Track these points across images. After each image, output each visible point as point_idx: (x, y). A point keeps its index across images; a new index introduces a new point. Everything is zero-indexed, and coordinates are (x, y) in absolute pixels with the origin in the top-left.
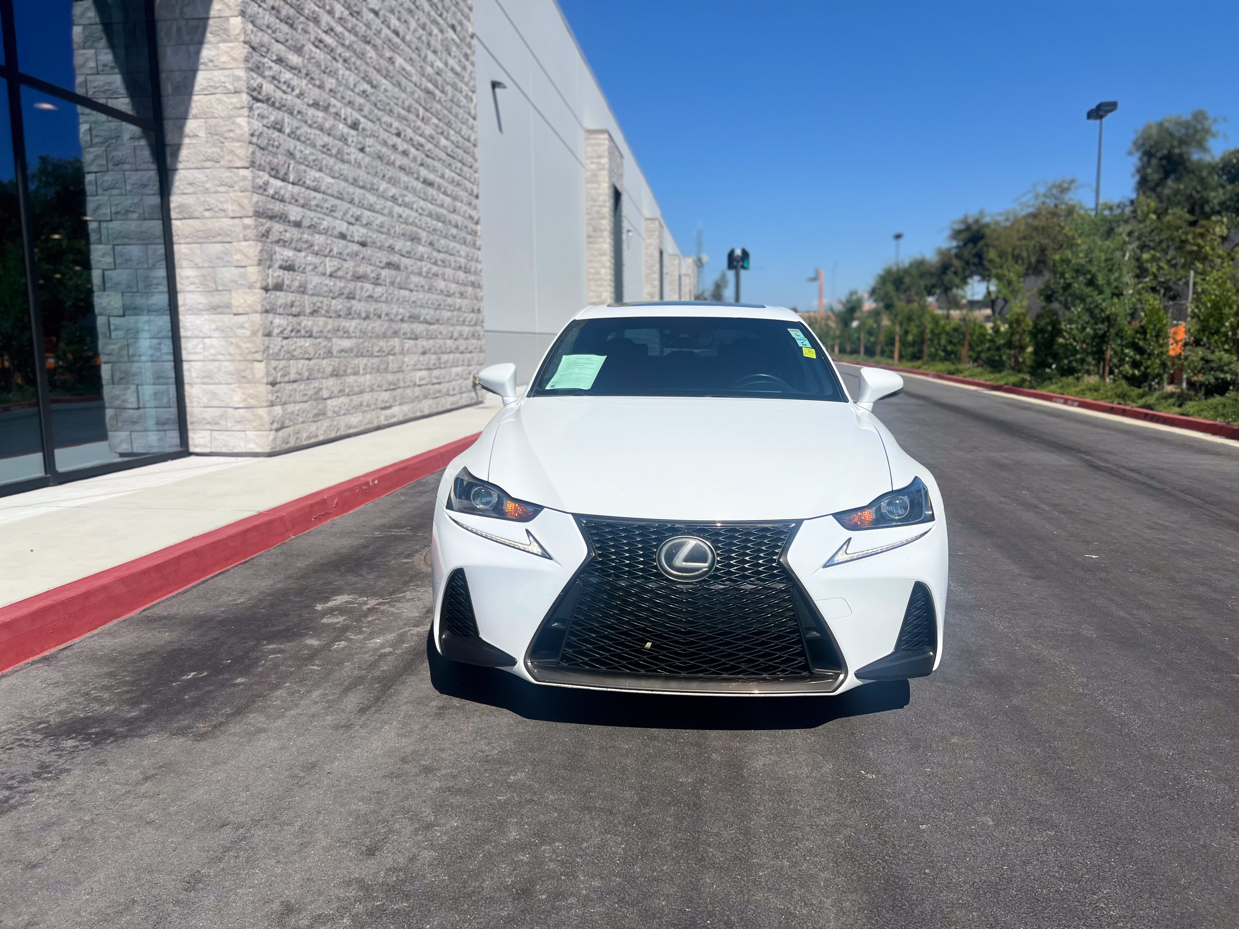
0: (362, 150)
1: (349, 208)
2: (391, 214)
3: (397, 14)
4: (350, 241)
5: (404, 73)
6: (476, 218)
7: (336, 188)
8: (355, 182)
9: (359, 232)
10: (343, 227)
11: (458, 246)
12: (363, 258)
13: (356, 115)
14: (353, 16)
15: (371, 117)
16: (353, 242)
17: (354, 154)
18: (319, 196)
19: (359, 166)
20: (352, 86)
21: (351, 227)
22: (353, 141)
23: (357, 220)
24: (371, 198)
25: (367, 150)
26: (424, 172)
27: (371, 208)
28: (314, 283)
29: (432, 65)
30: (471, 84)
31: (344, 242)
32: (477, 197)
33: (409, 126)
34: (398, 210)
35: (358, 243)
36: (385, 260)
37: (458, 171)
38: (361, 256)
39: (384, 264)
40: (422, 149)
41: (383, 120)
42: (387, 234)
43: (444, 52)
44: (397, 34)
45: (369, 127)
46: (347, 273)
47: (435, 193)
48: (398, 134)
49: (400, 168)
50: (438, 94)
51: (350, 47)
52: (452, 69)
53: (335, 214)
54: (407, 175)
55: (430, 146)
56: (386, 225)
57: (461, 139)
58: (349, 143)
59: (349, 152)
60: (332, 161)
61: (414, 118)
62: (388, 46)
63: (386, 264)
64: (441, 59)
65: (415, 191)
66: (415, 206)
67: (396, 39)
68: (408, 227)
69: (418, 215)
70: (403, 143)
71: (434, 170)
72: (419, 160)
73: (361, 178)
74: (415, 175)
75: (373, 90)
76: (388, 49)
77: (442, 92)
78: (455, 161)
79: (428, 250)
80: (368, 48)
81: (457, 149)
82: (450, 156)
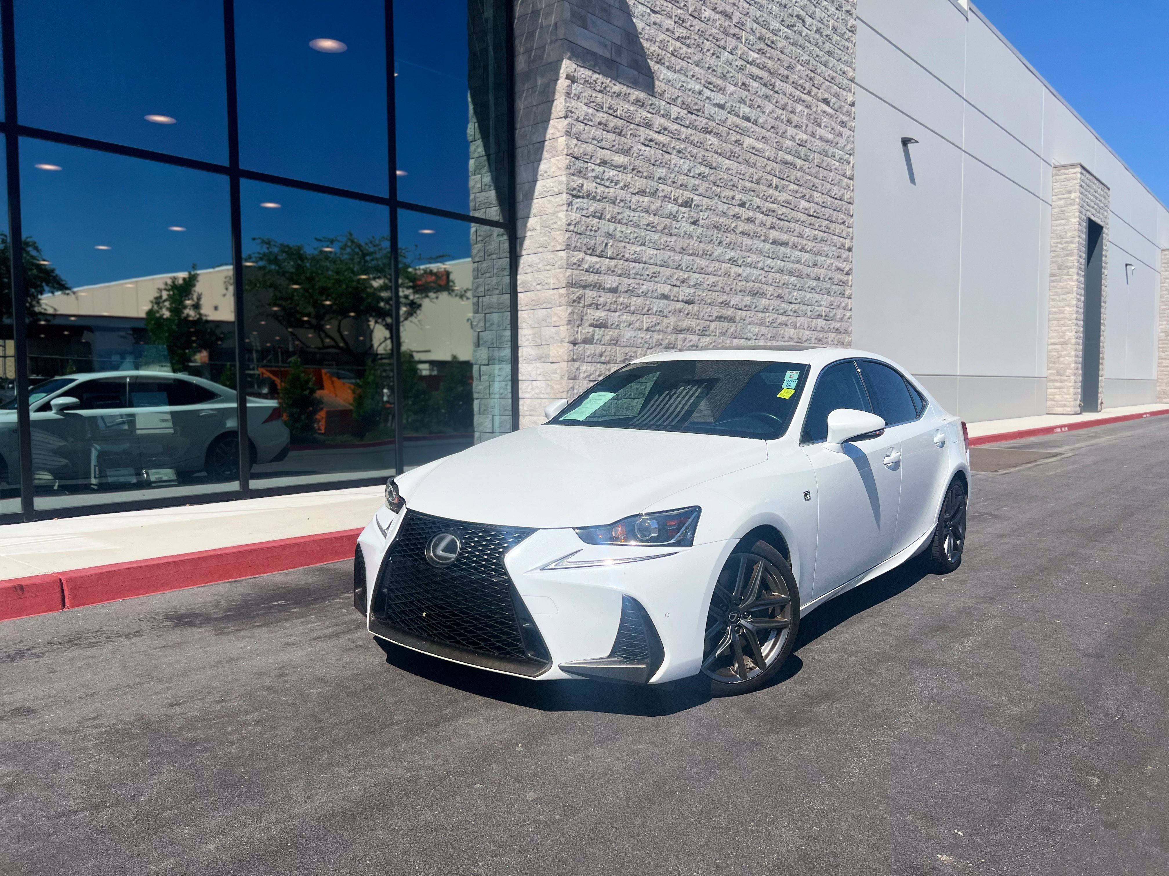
0: (695, 223)
1: (675, 273)
2: (727, 274)
3: (748, 102)
4: (673, 300)
5: (754, 151)
6: (847, 269)
7: (659, 257)
8: (683, 251)
9: (685, 292)
10: (666, 289)
11: (818, 297)
12: (688, 314)
13: (687, 195)
14: (692, 114)
15: (707, 194)
16: (678, 301)
17: (685, 227)
18: (641, 266)
19: (690, 236)
20: (686, 171)
21: (676, 289)
22: (683, 217)
23: (683, 282)
24: (702, 263)
25: (701, 222)
26: (774, 234)
27: (701, 271)
28: (627, 337)
29: (793, 139)
30: (849, 147)
31: (666, 302)
32: (850, 250)
33: (758, 196)
34: (735, 269)
35: (682, 301)
36: (715, 314)
37: (824, 229)
38: (686, 312)
39: (714, 318)
40: (774, 214)
41: (723, 195)
42: (720, 291)
43: (810, 125)
44: (748, 119)
45: (704, 203)
46: (667, 327)
47: (788, 251)
48: (742, 205)
49: (743, 233)
50: (799, 163)
51: (686, 140)
52: (821, 138)
53: (656, 279)
54: (752, 238)
55: (784, 210)
56: (720, 285)
57: (830, 198)
58: (679, 219)
59: (678, 226)
60: (657, 236)
61: (765, 188)
62: (735, 131)
63: (717, 317)
64: (805, 132)
65: (760, 252)
66: (760, 265)
67: (746, 124)
68: (748, 284)
69: (763, 272)
70: (747, 212)
71: (789, 231)
72: (768, 224)
73: (691, 247)
74: (763, 238)
75: (712, 171)
76: (735, 133)
77: (805, 161)
78: (819, 220)
79: (776, 302)
80: (708, 136)
81: (823, 209)
82: (813, 216)
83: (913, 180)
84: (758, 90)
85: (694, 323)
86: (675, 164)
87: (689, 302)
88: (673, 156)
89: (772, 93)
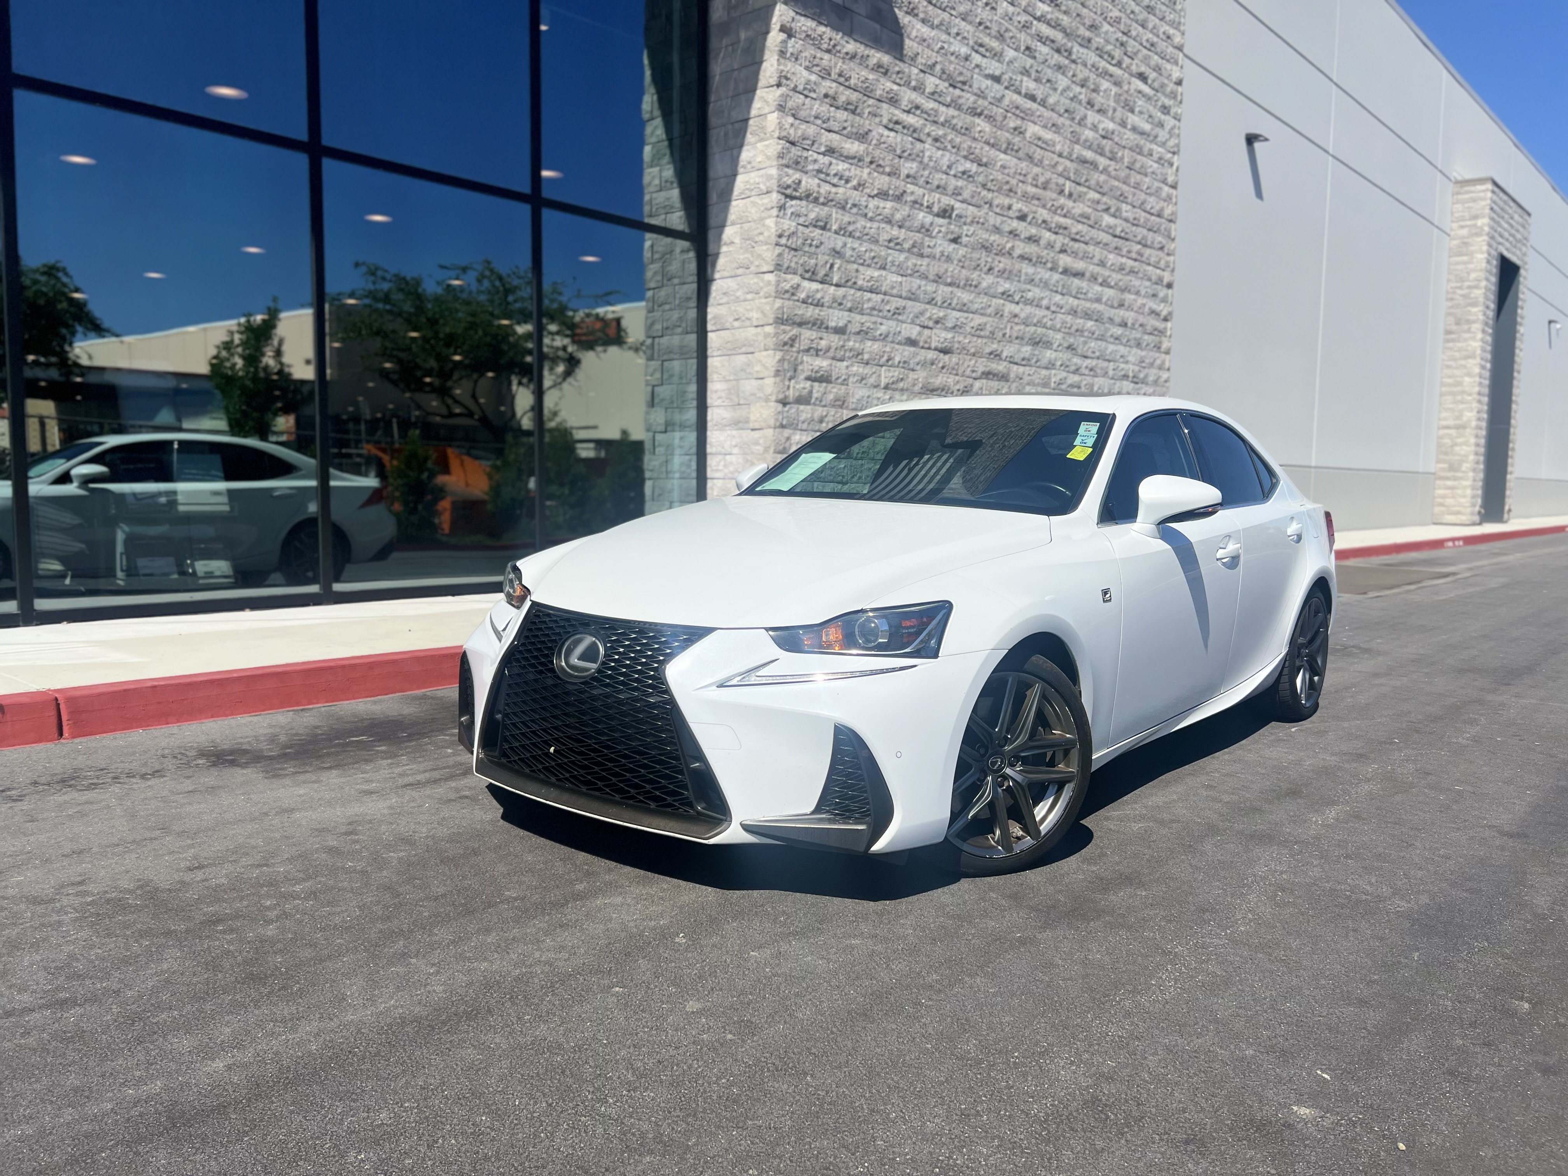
0: (955, 240)
1: (927, 310)
2: (999, 314)
3: (1034, 75)
4: (923, 348)
5: (1040, 143)
6: (1164, 313)
7: (906, 288)
8: (938, 279)
9: (940, 336)
10: (913, 332)
11: (1122, 350)
12: (943, 368)
13: (946, 201)
14: (955, 87)
15: (974, 201)
16: (929, 348)
17: (943, 246)
18: (879, 297)
19: (949, 259)
20: (945, 168)
21: (927, 332)
22: (940, 232)
23: (937, 322)
24: (965, 296)
25: (964, 240)
26: (1065, 260)
27: (963, 308)
28: (857, 397)
29: (1095, 128)
30: (1172, 142)
31: (912, 349)
32: (1169, 286)
33: (1044, 206)
34: (1010, 308)
35: (936, 349)
36: (981, 369)
37: (1134, 255)
38: (941, 365)
39: (979, 374)
40: (1065, 232)
41: (996, 202)
42: (988, 337)
43: (1119, 109)
44: (1033, 98)
45: (969, 213)
46: (914, 385)
47: (1084, 284)
48: (1022, 218)
49: (1022, 257)
50: (1102, 162)
51: (946, 123)
52: (1134, 129)
53: (900, 318)
54: (1034, 265)
55: (1080, 227)
56: (988, 327)
57: (1143, 214)
58: (934, 234)
59: (932, 244)
60: (902, 257)
61: (1054, 195)
62: (1014, 114)
63: (983, 373)
64: (1112, 119)
65: (1045, 285)
66: (1045, 303)
67: (1029, 104)
68: (1028, 329)
69: (1049, 313)
70: (1029, 227)
71: (1086, 257)
72: (1058, 246)
73: (949, 274)
74: (1049, 265)
75: (981, 169)
76: (1014, 117)
77: (1111, 159)
78: (1128, 243)
79: (1065, 356)
80: (977, 120)
81: (1134, 228)
82: (1120, 237)
83: (1259, 194)
84: (1049, 57)
85: (951, 380)
86: (930, 158)
87: (945, 351)
88: (927, 146)
89: (1067, 62)
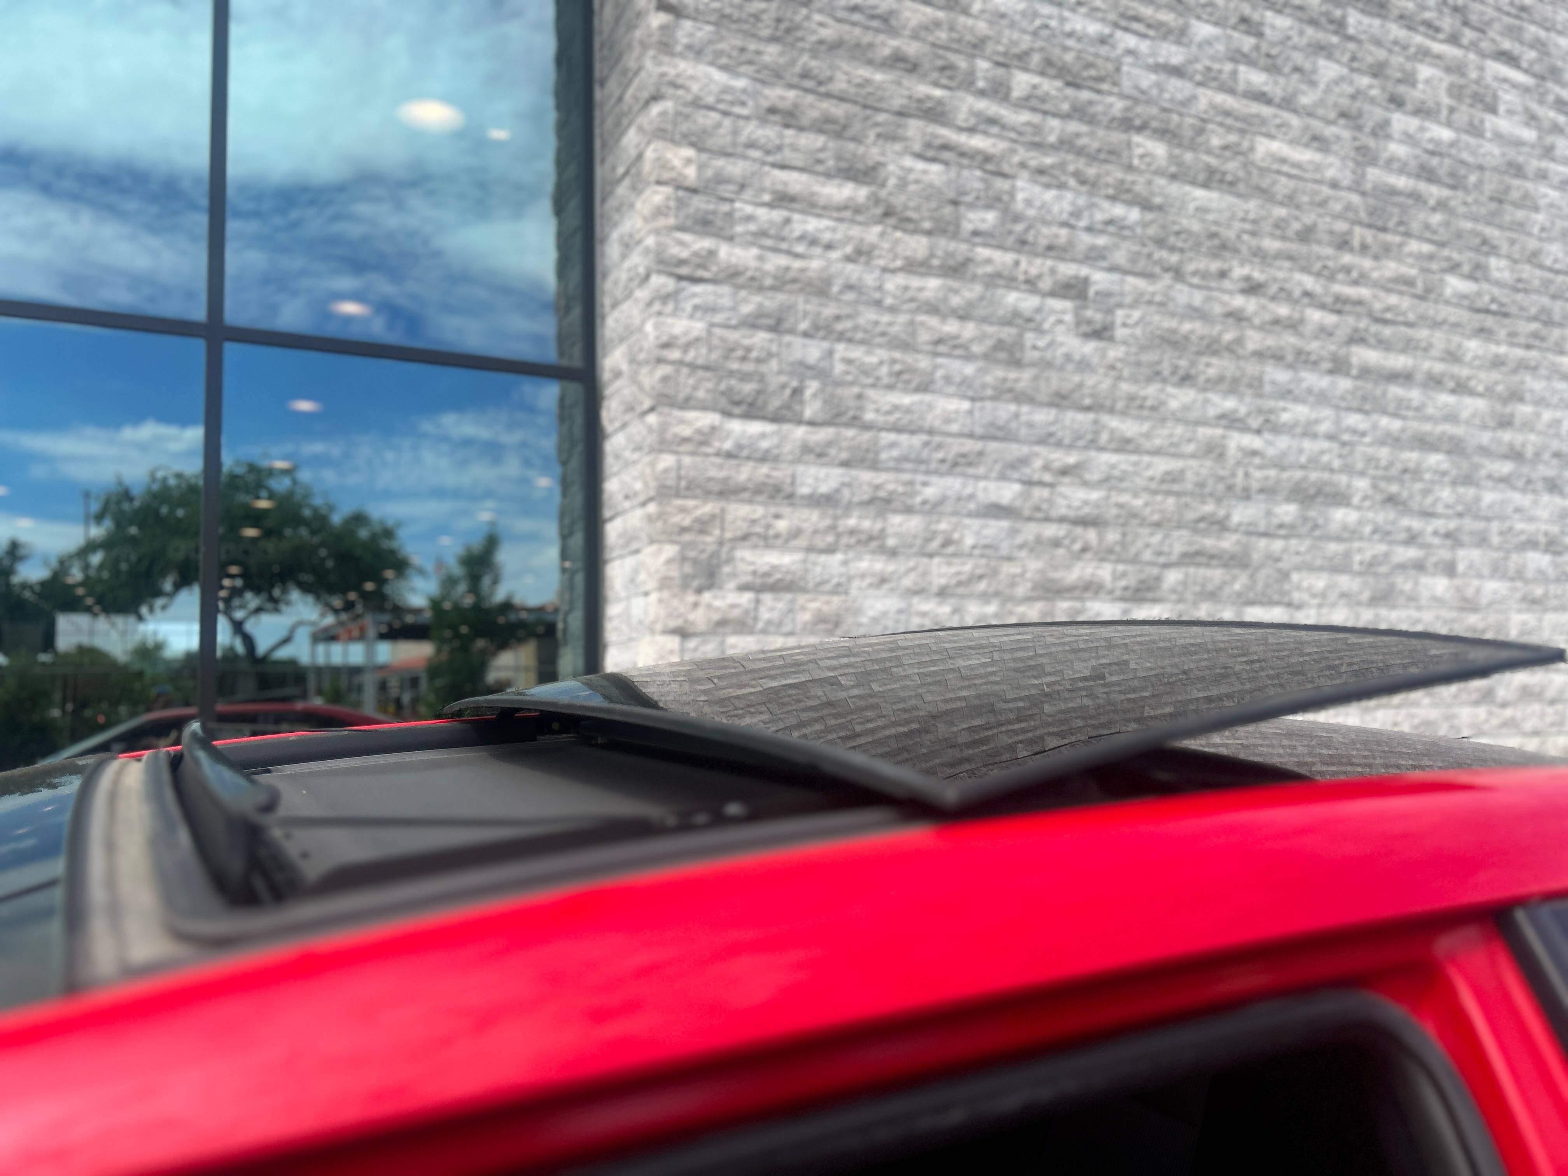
0: (1098, 335)
1: (1036, 454)
2: (1212, 452)
3: (1261, 61)
4: (1031, 519)
5: (1285, 168)
7: (981, 418)
8: (1061, 400)
9: (1072, 497)
10: (1006, 493)
11: (1518, 499)
12: (1084, 551)
13: (1070, 270)
14: (1078, 87)
15: (1138, 268)
16: (1047, 519)
17: (1067, 344)
18: (917, 440)
19: (1084, 366)
20: (1063, 217)
21: (1038, 492)
22: (1060, 321)
23: (1063, 474)
24: (1129, 427)
25: (1120, 333)
26: (1363, 356)
27: (1124, 445)
28: (871, 613)
29: (1410, 139)
31: (1005, 523)
33: (1304, 270)
35: (1063, 520)
36: (1178, 548)
38: (1077, 546)
39: (1174, 558)
40: (1359, 309)
41: (1190, 267)
42: (1192, 494)
43: (1464, 108)
44: (1261, 97)
45: (1127, 288)
46: (1013, 585)
47: (1415, 395)
48: (1252, 288)
49: (1259, 355)
50: (1434, 192)
51: (1066, 144)
52: (1498, 137)
53: (971, 471)
54: (1290, 366)
55: (1393, 299)
56: (1190, 476)
57: (1538, 272)
58: (1046, 326)
59: (1041, 343)
60: (969, 369)
61: (1328, 251)
62: (1221, 124)
63: (1185, 555)
64: (1449, 124)
65: (1322, 398)
66: (1324, 427)
67: (1255, 108)
68: (1286, 475)
69: (1335, 446)
70: (1272, 306)
71: (1409, 346)
72: (1342, 333)
73: (1086, 391)
74: (1326, 365)
75: (1149, 216)
76: (1221, 130)
77: (1453, 187)
78: (1506, 321)
79: (1383, 516)
80: (1137, 139)
81: (1519, 297)
82: (1487, 311)
84: (1293, 33)
85: (1105, 572)
86: (1028, 202)
87: (1084, 522)
88: (1020, 183)
89: (1335, 39)
